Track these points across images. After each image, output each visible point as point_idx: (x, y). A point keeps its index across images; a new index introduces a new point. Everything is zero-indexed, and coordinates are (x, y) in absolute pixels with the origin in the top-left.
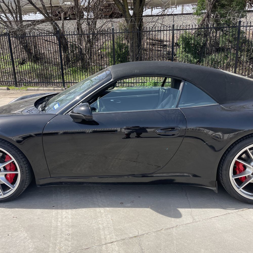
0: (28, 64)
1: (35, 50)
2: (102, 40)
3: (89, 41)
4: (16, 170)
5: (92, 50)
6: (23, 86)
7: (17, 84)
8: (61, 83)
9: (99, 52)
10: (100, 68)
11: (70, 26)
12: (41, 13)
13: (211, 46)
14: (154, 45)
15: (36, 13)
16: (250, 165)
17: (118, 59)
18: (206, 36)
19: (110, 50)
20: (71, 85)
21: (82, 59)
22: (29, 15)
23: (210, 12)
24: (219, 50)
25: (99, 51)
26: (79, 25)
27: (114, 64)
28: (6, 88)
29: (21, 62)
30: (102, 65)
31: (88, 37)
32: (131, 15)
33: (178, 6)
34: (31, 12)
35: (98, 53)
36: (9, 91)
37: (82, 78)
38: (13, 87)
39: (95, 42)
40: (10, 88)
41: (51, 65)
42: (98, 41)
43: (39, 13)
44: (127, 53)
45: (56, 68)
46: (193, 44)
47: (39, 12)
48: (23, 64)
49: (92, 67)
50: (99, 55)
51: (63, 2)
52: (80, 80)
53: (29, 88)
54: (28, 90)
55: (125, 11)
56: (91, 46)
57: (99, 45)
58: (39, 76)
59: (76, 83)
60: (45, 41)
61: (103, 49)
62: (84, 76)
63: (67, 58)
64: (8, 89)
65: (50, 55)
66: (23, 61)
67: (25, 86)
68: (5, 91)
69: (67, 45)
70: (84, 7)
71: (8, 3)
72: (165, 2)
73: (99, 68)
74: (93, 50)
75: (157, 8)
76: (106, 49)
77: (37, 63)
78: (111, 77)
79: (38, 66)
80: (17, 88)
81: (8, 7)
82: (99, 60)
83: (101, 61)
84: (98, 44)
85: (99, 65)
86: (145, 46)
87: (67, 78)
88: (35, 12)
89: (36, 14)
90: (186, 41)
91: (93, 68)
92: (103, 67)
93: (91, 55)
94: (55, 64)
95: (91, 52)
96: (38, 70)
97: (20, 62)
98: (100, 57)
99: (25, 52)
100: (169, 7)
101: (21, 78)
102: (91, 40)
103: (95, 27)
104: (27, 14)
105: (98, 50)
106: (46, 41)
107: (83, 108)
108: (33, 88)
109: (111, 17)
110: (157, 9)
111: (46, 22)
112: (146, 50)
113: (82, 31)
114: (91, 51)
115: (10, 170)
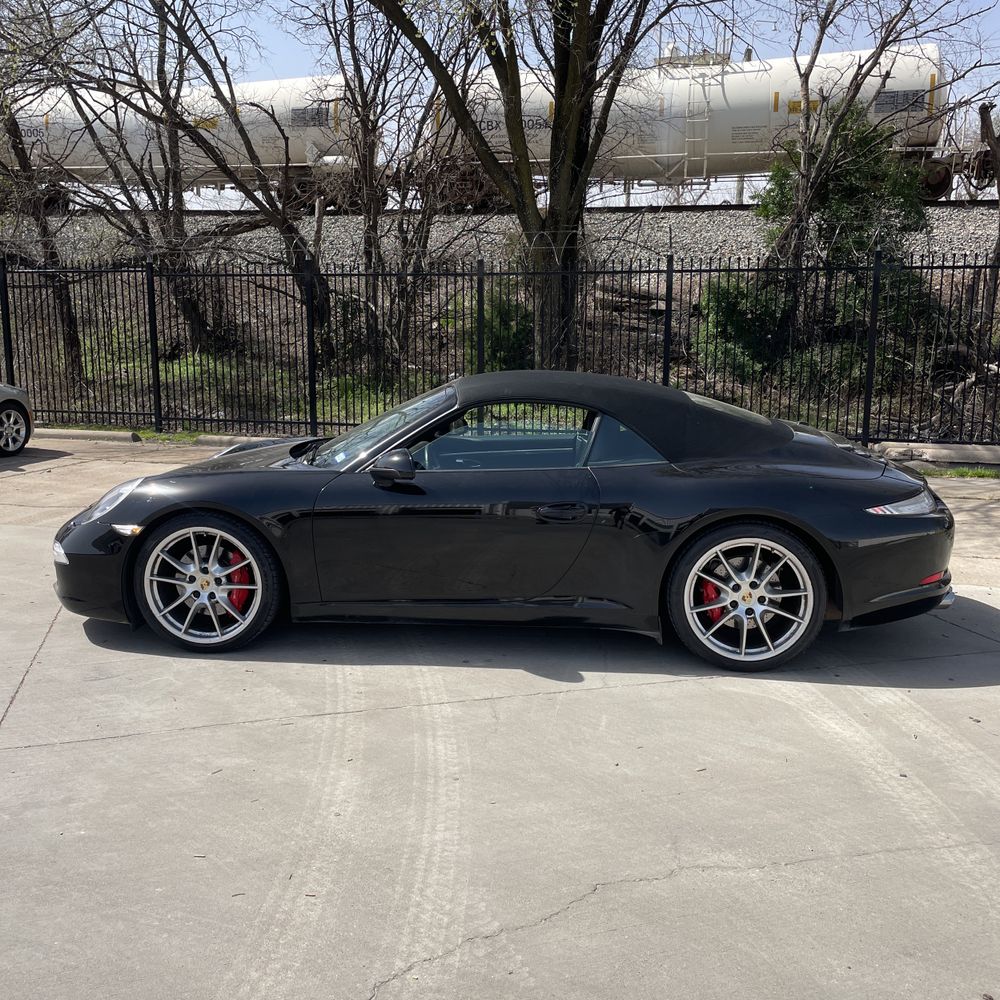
0: (190, 359)
2: (445, 288)
3: (402, 293)
4: (252, 582)
5: (413, 319)
6: (180, 430)
7: (161, 424)
8: (306, 423)
9: (434, 327)
10: (435, 381)
11: (338, 237)
12: (240, 186)
13: (811, 321)
14: (618, 308)
15: (223, 188)
16: (728, 586)
17: (494, 352)
18: (792, 287)
19: (468, 321)
20: (336, 433)
21: (377, 349)
22: (198, 194)
23: (804, 211)
24: (832, 336)
25: (435, 325)
26: (371, 242)
27: (481, 370)
28: (129, 434)
29: (167, 353)
30: (440, 372)
31: (401, 279)
32: (544, 217)
33: (716, 178)
34: (206, 184)
35: (431, 329)
36: (138, 444)
37: (373, 411)
38: (150, 434)
39: (423, 293)
40: (140, 434)
41: (271, 364)
42: (430, 290)
43: (232, 188)
44: (526, 334)
45: (286, 375)
46: (752, 312)
47: (233, 185)
48: (174, 359)
49: (408, 376)
50: (432, 338)
51: (320, 157)
52: (366, 418)
53: (203, 437)
54: (198, 443)
55: (524, 204)
56: (408, 309)
57: (435, 304)
58: (227, 400)
59: (355, 425)
60: (257, 286)
61: (448, 318)
62: (380, 405)
63: (326, 342)
64: (136, 438)
66: (173, 349)
67: (186, 432)
68: (125, 444)
69: (328, 300)
70: (388, 172)
71: (142, 159)
72: (668, 166)
73: (431, 381)
74: (415, 322)
75: (642, 182)
76: (455, 318)
77: (226, 359)
78: (454, 401)
79: (227, 369)
80: (163, 436)
81: (139, 172)
82: (431, 355)
83: (439, 358)
84: (432, 300)
85: (431, 371)
86: (590, 313)
87: (327, 411)
88: (219, 185)
89: (222, 191)
90: (726, 303)
91: (412, 379)
92: (444, 377)
93: (406, 337)
94: (282, 364)
95: (406, 330)
96: (227, 380)
97: (166, 351)
98: (436, 342)
99: (181, 320)
100: (683, 181)
101: (169, 407)
102: (409, 289)
103: (425, 246)
104: (192, 190)
105: (431, 322)
106: (259, 286)
107: (396, 458)
108: (216, 438)
109: (482, 208)
110: (641, 185)
111: (264, 226)
112: (590, 325)
113: (380, 258)
114: (407, 323)
115: (240, 582)
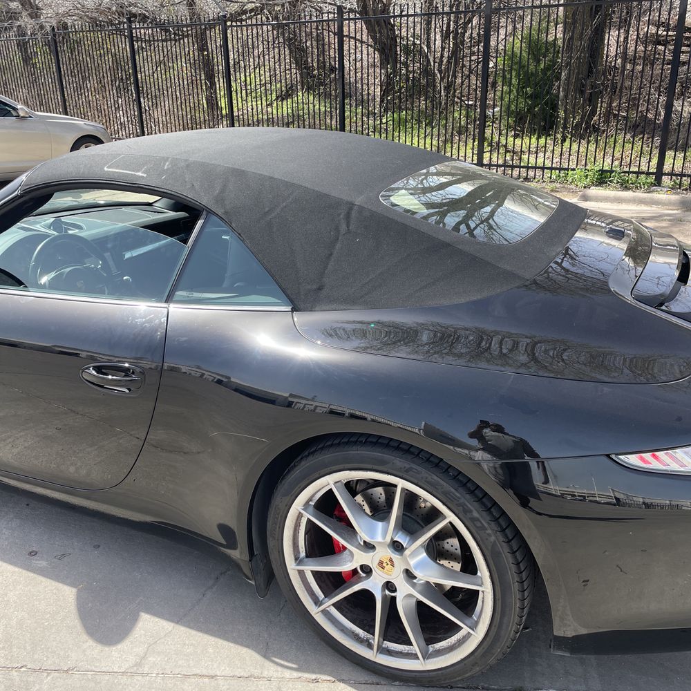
0: (300, 98)
1: (318, 60)
9: (491, 66)
29: (283, 93)
48: (288, 97)
65: (359, 75)
66: (287, 91)
99: (294, 66)
